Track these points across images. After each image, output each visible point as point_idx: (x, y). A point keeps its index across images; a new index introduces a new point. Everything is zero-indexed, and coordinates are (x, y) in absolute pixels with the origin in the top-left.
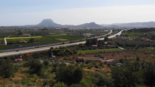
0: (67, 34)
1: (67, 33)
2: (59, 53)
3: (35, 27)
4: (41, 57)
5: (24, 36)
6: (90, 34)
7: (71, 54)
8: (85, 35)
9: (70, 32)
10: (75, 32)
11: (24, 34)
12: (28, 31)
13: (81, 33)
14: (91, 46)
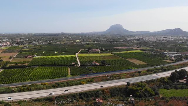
0: (141, 50)
1: (142, 48)
2: (137, 93)
3: (103, 35)
4: (118, 94)
5: (94, 53)
6: (174, 52)
7: (152, 95)
8: (167, 54)
9: (145, 45)
10: (152, 46)
11: (94, 50)
12: (96, 42)
13: (161, 49)
14: (177, 82)
